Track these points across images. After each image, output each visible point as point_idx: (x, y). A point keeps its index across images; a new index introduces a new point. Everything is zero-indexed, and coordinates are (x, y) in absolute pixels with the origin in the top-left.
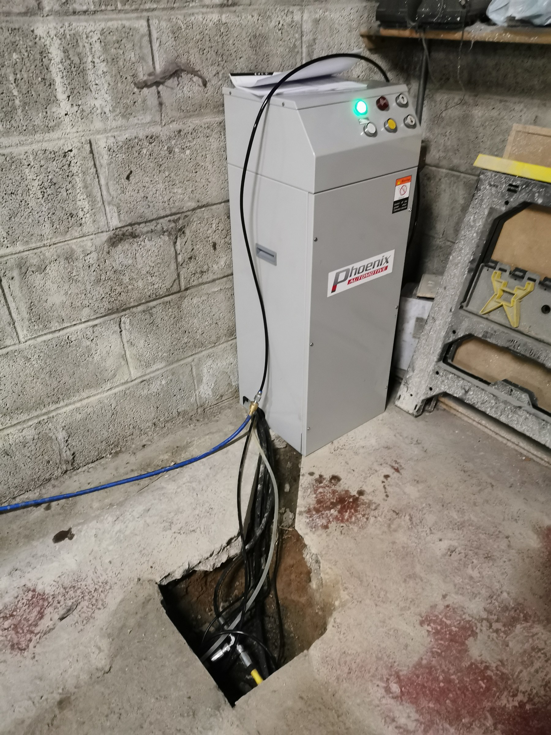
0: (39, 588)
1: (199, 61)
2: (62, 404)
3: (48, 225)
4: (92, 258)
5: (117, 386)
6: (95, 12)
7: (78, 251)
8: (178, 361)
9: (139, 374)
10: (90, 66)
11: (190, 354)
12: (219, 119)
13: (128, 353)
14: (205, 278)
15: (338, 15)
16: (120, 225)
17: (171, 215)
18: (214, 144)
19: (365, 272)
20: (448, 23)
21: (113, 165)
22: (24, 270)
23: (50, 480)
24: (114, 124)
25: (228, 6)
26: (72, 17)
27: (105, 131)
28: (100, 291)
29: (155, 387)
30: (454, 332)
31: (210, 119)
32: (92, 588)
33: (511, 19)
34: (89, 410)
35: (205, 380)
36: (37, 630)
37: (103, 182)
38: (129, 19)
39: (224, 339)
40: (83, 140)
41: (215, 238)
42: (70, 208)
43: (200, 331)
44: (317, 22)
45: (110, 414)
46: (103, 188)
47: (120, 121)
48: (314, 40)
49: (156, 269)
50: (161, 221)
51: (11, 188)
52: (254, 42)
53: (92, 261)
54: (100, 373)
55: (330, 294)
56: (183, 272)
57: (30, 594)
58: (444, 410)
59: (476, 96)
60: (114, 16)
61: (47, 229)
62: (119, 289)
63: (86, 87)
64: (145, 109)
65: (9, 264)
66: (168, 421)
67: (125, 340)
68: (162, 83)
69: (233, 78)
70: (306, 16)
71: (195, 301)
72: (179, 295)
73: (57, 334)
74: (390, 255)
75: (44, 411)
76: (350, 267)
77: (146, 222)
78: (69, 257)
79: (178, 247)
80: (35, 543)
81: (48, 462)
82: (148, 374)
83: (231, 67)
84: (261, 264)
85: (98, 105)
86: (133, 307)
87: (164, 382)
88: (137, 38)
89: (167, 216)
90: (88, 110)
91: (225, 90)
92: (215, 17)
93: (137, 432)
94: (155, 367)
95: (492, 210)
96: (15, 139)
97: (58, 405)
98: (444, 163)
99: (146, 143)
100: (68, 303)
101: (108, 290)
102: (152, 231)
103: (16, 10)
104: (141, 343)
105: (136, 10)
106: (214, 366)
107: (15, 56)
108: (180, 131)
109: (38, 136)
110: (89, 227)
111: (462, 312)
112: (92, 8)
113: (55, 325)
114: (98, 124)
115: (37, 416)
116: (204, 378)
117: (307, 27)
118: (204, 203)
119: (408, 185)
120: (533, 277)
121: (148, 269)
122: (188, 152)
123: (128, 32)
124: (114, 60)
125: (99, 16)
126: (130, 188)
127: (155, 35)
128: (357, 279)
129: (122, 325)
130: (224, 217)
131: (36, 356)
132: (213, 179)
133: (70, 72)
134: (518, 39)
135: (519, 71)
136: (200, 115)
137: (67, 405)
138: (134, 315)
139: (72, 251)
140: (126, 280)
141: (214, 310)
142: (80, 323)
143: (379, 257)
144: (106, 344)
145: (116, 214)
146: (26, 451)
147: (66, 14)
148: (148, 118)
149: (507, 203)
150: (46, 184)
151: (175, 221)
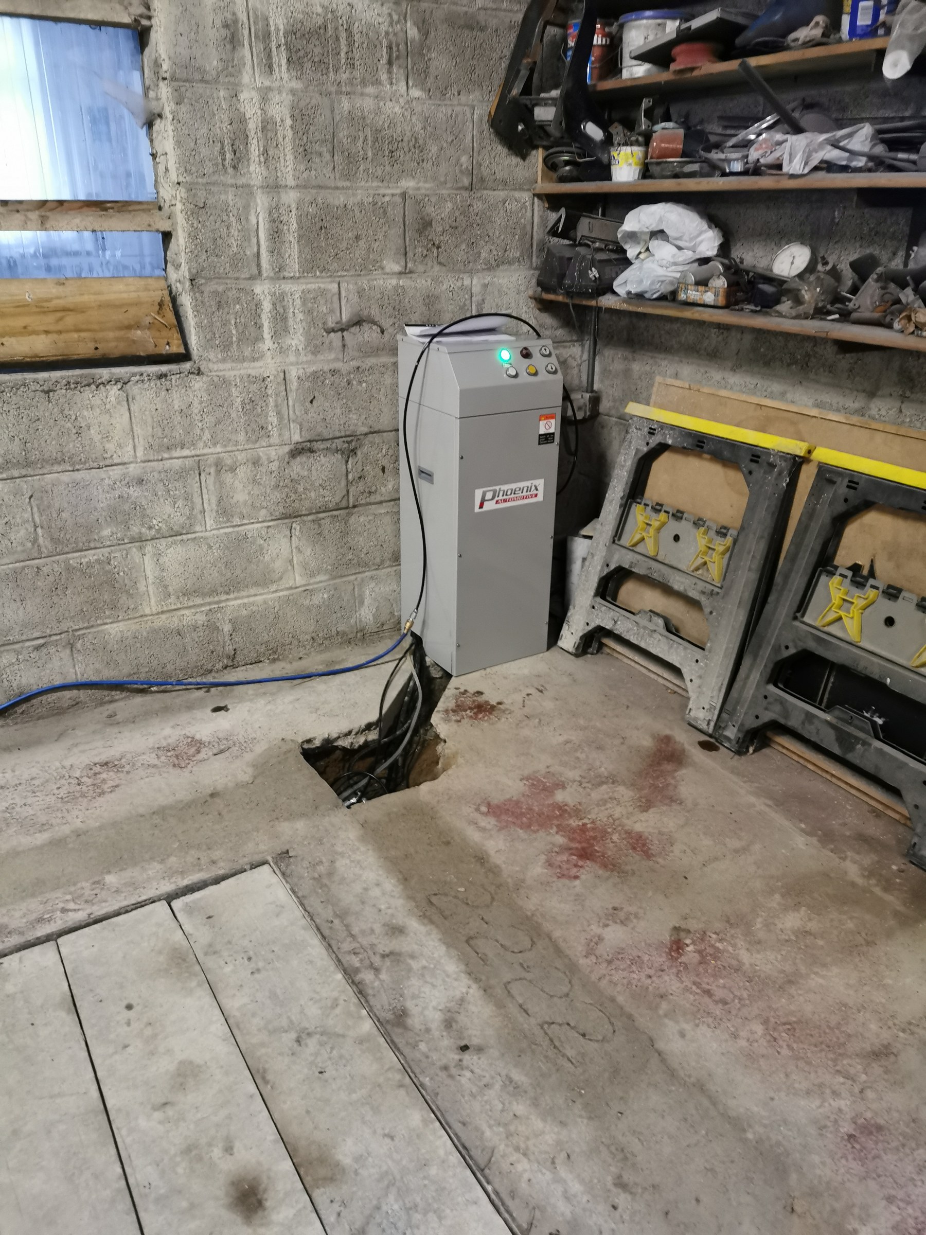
0: (198, 737)
1: (378, 314)
2: (232, 596)
3: (243, 434)
4: (274, 466)
5: (282, 590)
6: (299, 278)
7: (264, 458)
8: (342, 576)
9: (303, 582)
10: (291, 315)
11: (354, 572)
12: (393, 360)
13: (295, 559)
14: (373, 499)
15: (506, 280)
16: (300, 440)
17: (345, 437)
18: (388, 380)
19: (513, 496)
20: (583, 293)
21: (300, 391)
22: (219, 468)
23: (211, 671)
24: (305, 359)
25: (405, 273)
26: (282, 281)
27: (297, 363)
28: (277, 496)
29: (317, 599)
30: (608, 565)
31: (386, 359)
32: (242, 740)
33: (629, 293)
34: (255, 608)
35: (366, 602)
36: (194, 759)
37: (291, 403)
38: (323, 283)
39: (388, 563)
40: (279, 369)
41: (385, 462)
42: (262, 422)
43: (364, 551)
44: (485, 286)
45: (272, 617)
46: (291, 408)
47: (310, 357)
48: (483, 300)
49: (328, 483)
50: (336, 441)
51: (220, 402)
52: (427, 301)
53: (274, 469)
54: (268, 573)
55: (477, 510)
56: (352, 490)
57: (190, 740)
58: (608, 654)
59: (634, 352)
60: (313, 280)
61: (241, 437)
62: (293, 497)
63: (286, 330)
64: (331, 348)
65: (209, 462)
66: (326, 639)
67: (294, 546)
68: (347, 330)
69: (407, 328)
70: (475, 282)
71: (362, 519)
72: (346, 511)
73: (236, 529)
74: (540, 483)
75: (216, 599)
76: (497, 488)
77: (323, 440)
78: (256, 462)
79: (350, 466)
80: (195, 711)
81: (212, 652)
82: (312, 584)
83: (406, 320)
84: (422, 485)
85: (293, 344)
86: (305, 515)
87: (326, 596)
88: (329, 296)
89: (341, 437)
90: (285, 347)
91: (399, 337)
92: (394, 282)
93: (295, 642)
94: (318, 579)
95: (637, 450)
96: (228, 365)
97: (228, 597)
98: (613, 412)
99: (329, 375)
100: (250, 502)
101: (284, 496)
102: (327, 449)
103: (243, 276)
104: (308, 551)
105: (331, 276)
106: (377, 590)
107: (238, 307)
108: (358, 368)
109: (245, 364)
110: (275, 439)
111: (615, 546)
112: (297, 275)
113: (236, 521)
114: (292, 358)
115: (210, 604)
116: (366, 601)
117: (476, 289)
118: (376, 429)
119: (553, 421)
120: (667, 510)
121: (321, 482)
122: (364, 385)
123: (323, 292)
124: (310, 312)
125: (302, 280)
126: (312, 410)
127: (343, 294)
128: (505, 501)
129: (293, 531)
130: (393, 444)
131: (217, 545)
132: (385, 410)
133: (275, 318)
134: (631, 308)
135: (662, 332)
136: (377, 355)
137: (235, 599)
138: (304, 522)
139: (259, 458)
140: (300, 489)
141: (381, 531)
142: (257, 522)
143: (528, 483)
144: (277, 546)
145: (298, 431)
146: (194, 635)
147: (278, 279)
148: (333, 356)
149: (648, 444)
150: (246, 401)
151: (348, 442)
